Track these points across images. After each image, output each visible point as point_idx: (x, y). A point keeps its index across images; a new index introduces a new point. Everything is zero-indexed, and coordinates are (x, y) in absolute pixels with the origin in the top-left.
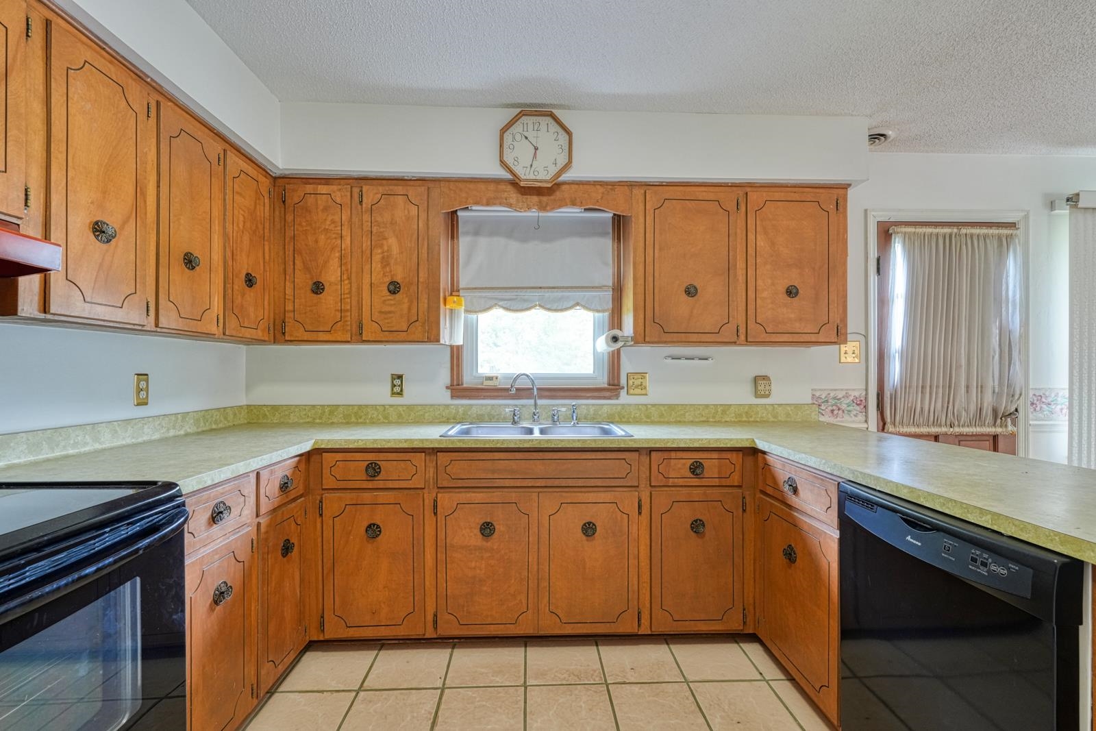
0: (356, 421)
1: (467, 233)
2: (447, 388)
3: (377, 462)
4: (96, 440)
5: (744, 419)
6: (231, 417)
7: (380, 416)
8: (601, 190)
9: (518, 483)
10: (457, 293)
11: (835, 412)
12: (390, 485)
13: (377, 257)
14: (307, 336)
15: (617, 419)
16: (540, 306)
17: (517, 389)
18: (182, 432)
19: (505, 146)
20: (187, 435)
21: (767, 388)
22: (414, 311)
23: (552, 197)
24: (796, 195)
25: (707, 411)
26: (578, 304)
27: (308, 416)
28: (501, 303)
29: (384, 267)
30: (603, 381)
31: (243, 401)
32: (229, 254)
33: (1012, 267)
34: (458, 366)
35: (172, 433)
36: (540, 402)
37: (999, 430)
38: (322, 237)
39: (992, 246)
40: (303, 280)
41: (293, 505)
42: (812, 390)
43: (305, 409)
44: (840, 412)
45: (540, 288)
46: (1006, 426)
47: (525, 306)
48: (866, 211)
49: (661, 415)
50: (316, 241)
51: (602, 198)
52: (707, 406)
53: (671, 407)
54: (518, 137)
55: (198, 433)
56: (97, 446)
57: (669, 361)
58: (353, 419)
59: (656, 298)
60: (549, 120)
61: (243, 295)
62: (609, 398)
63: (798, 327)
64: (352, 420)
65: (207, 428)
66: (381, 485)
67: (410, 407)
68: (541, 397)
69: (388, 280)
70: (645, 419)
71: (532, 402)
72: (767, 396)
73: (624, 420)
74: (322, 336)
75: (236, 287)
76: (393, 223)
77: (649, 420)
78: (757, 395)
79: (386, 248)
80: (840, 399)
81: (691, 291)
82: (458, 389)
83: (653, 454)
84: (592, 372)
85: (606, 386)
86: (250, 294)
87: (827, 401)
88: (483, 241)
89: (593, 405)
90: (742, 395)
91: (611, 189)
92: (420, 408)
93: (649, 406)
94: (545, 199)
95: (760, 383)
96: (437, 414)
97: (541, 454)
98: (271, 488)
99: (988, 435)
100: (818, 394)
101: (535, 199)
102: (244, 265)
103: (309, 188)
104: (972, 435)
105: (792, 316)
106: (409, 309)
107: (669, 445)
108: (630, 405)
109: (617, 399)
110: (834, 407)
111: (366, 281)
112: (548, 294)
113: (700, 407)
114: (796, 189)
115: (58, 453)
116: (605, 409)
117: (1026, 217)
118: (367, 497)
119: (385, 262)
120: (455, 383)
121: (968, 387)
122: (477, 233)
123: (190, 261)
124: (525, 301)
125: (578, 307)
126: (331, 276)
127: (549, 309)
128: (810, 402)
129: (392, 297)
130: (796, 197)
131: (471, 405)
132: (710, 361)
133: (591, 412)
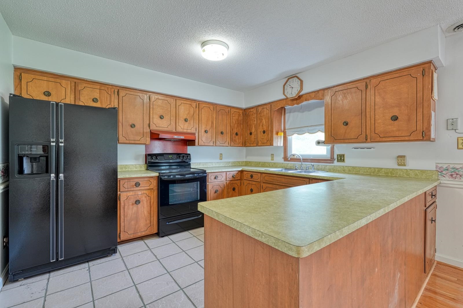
1: (288, 113)
2: (283, 158)
4: (212, 165)
6: (241, 163)
8: (314, 94)
10: (285, 131)
11: (454, 176)
12: (255, 180)
13: (261, 125)
15: (332, 171)
16: (308, 132)
17: (291, 159)
18: (228, 165)
19: (285, 89)
20: (229, 166)
21: (403, 161)
23: (300, 100)
24: (397, 74)
25: (370, 170)
26: (319, 131)
28: (296, 133)
29: (262, 127)
30: (329, 157)
31: (245, 160)
32: (231, 130)
34: (286, 152)
35: (226, 165)
36: (303, 163)
38: (252, 122)
40: (249, 132)
41: (237, 181)
42: (436, 163)
44: (458, 176)
45: (307, 126)
47: (303, 132)
49: (350, 171)
50: (251, 123)
51: (315, 96)
52: (370, 168)
53: (354, 168)
54: (288, 86)
55: (232, 166)
56: (212, 166)
57: (354, 149)
58: (263, 166)
59: (332, 127)
60: (296, 78)
61: (235, 137)
62: (330, 163)
63: (397, 134)
65: (235, 165)
66: (253, 180)
67: (275, 163)
68: (303, 162)
69: (263, 130)
71: (301, 163)
72: (405, 165)
73: (334, 171)
74: (252, 145)
75: (233, 136)
76: (264, 115)
77: (344, 172)
78: (399, 165)
79: (262, 122)
80: (458, 169)
81: (346, 124)
82: (286, 159)
83: (313, 180)
84: (326, 154)
85: (330, 159)
86: (237, 137)
87: (447, 170)
88: (292, 114)
89: (324, 165)
90: (391, 164)
91: (318, 93)
93: (344, 167)
94: (298, 101)
95: (401, 159)
96: (280, 165)
98: (230, 176)
100: (440, 165)
101: (295, 101)
102: (235, 131)
103: (250, 110)
105: (395, 129)
106: (267, 137)
108: (337, 166)
109: (333, 163)
110: (453, 173)
111: (259, 131)
112: (310, 128)
113: (367, 168)
114: (396, 72)
115: (207, 166)
116: (328, 167)
118: (251, 182)
119: (262, 126)
120: (285, 157)
122: (290, 112)
123: (222, 133)
124: (303, 131)
125: (319, 132)
126: (253, 131)
127: (310, 133)
128: (435, 169)
129: (264, 134)
130: (397, 75)
131: (289, 163)
132: (372, 149)
133: (323, 168)
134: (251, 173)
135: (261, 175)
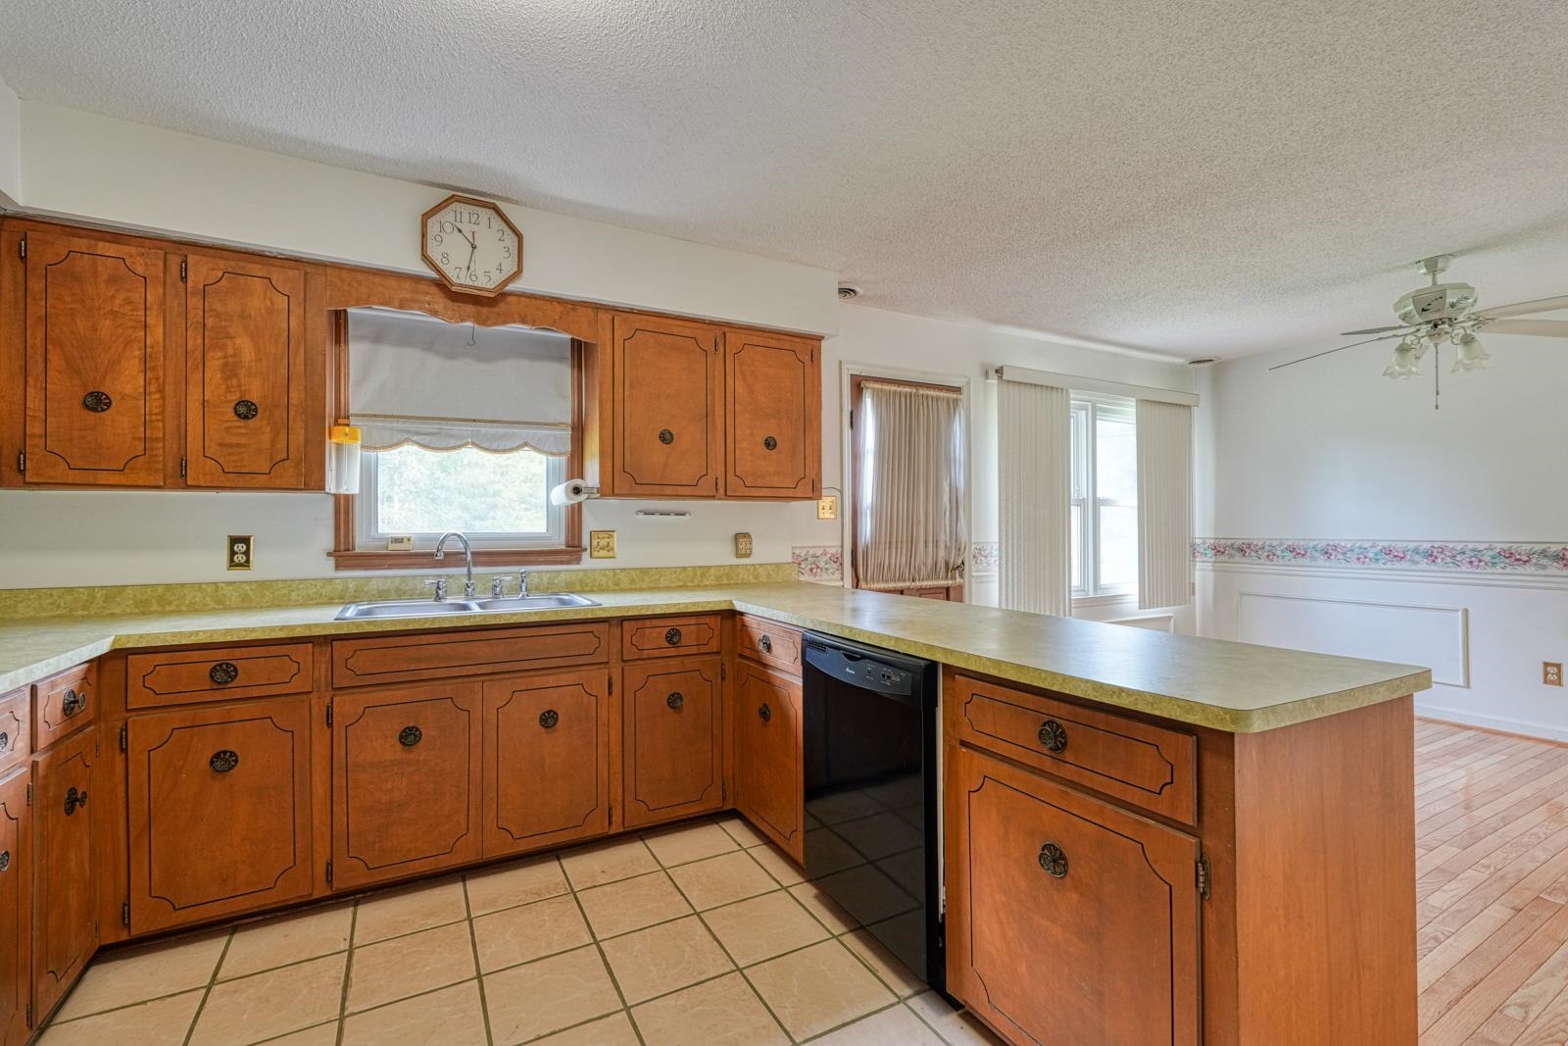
0: (160, 609)
1: (360, 338)
2: (329, 554)
3: (231, 662)
5: (725, 582)
7: (207, 599)
8: (559, 308)
9: (456, 672)
10: (345, 421)
11: (815, 571)
12: (255, 692)
13: (215, 361)
14: (71, 476)
15: (578, 588)
16: (473, 444)
19: (430, 236)
21: (748, 546)
22: (281, 444)
23: (495, 309)
24: (774, 341)
25: (684, 574)
26: (526, 444)
27: (59, 606)
28: (415, 438)
29: (226, 379)
30: (559, 542)
33: (958, 429)
34: (347, 523)
36: (475, 570)
37: (950, 582)
38: (107, 323)
39: (943, 407)
41: (80, 736)
42: (793, 548)
43: (51, 595)
44: (819, 570)
45: (474, 421)
46: (955, 579)
47: (453, 442)
48: (840, 362)
49: (633, 581)
50: (94, 329)
51: (561, 318)
52: (684, 569)
53: (645, 571)
54: (448, 227)
57: (641, 516)
59: (627, 443)
60: (491, 213)
62: (568, 563)
63: (776, 481)
64: (152, 609)
66: (238, 694)
67: (264, 585)
68: (476, 564)
69: (235, 397)
70: (613, 587)
71: (465, 570)
72: (748, 555)
73: (586, 589)
74: (104, 477)
76: (244, 316)
77: (617, 588)
78: (739, 555)
79: (230, 351)
80: (819, 556)
81: (666, 438)
82: (345, 555)
83: (625, 624)
84: (545, 531)
85: (564, 547)
87: (807, 559)
89: (547, 572)
90: (721, 555)
91: (572, 309)
92: (280, 585)
93: (618, 571)
94: (485, 310)
95: (741, 539)
96: (311, 592)
97: (485, 633)
98: (51, 709)
99: (942, 588)
100: (797, 552)
101: (470, 308)
103: (80, 244)
104: (930, 589)
105: (771, 469)
106: (273, 442)
107: (643, 612)
108: (594, 570)
109: (578, 563)
110: (813, 566)
111: (195, 395)
112: (485, 430)
113: (678, 570)
114: (773, 336)
116: (563, 576)
117: (968, 383)
118: (212, 714)
119: (230, 370)
120: (342, 547)
121: (926, 542)
122: (378, 340)
124: (452, 436)
125: (526, 448)
126: (126, 382)
127: (486, 449)
128: (790, 561)
129: (241, 423)
130: (773, 343)
131: (371, 578)
132: (687, 517)
133: (545, 581)
134: (220, 655)
135: (317, 650)
